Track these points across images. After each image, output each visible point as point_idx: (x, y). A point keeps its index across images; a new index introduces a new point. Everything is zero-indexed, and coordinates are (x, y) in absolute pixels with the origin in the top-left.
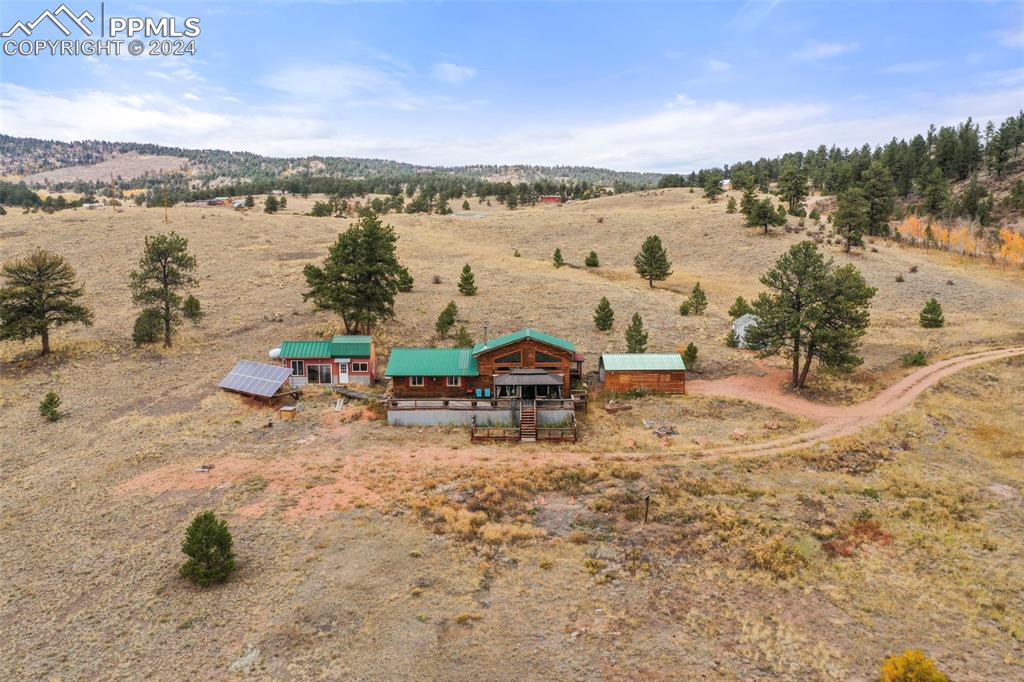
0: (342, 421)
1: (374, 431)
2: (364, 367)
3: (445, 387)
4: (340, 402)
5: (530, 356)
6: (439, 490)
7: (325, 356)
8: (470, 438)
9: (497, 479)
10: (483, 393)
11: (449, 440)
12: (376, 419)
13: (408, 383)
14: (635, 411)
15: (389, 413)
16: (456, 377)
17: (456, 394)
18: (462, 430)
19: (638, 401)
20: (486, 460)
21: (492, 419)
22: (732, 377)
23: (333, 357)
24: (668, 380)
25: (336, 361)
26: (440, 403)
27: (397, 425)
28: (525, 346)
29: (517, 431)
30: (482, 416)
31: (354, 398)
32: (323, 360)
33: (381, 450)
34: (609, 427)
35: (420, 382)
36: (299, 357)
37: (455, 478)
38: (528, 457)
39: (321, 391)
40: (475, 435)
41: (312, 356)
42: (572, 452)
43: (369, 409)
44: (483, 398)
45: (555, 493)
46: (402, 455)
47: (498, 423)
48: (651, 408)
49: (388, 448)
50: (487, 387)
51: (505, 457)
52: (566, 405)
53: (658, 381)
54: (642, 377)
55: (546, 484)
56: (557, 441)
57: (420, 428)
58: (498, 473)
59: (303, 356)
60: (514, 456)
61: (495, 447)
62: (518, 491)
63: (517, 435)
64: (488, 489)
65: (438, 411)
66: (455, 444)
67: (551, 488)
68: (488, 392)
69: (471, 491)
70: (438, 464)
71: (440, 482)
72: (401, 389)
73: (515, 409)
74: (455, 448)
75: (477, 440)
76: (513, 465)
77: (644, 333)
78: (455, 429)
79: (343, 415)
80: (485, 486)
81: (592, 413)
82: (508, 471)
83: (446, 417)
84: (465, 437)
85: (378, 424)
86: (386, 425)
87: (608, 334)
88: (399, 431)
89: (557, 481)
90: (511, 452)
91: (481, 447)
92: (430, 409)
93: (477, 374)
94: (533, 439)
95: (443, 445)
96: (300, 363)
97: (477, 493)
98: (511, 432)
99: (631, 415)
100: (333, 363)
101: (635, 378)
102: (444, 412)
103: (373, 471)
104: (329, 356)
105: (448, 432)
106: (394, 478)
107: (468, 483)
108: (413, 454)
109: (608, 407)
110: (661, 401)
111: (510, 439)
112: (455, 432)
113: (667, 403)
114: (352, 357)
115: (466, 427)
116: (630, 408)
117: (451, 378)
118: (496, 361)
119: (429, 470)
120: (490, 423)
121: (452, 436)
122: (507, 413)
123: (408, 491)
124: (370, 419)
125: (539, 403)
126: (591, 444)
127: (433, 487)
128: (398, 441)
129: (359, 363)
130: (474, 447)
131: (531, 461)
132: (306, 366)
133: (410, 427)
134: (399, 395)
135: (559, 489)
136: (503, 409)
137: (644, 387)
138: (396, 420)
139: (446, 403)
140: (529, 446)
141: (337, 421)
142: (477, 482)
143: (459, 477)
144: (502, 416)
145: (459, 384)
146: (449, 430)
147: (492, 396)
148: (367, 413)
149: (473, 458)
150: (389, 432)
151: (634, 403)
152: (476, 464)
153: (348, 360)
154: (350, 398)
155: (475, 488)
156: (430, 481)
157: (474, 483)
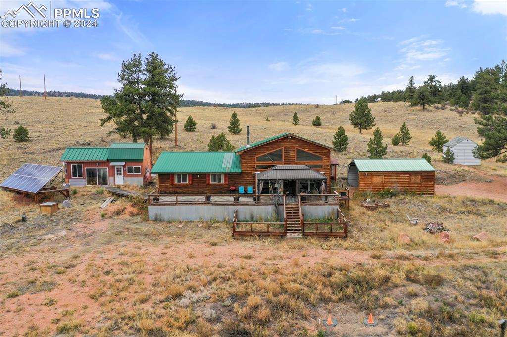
0: (103, 216)
1: (132, 226)
2: (137, 170)
3: (209, 185)
4: (109, 199)
5: (292, 154)
6: (184, 301)
7: (101, 159)
8: (231, 234)
9: (262, 283)
10: (246, 191)
11: (209, 235)
12: (138, 214)
13: (173, 180)
14: (393, 208)
15: (150, 208)
16: (220, 175)
17: (219, 191)
18: (223, 226)
19: (393, 199)
20: (249, 258)
21: (255, 214)
22: (461, 183)
23: (109, 161)
24: (418, 181)
25: (112, 164)
26: (202, 198)
27: (158, 220)
28: (287, 144)
29: (281, 226)
30: (245, 211)
31: (122, 196)
32: (100, 163)
33: (130, 246)
34: (375, 222)
35: (184, 180)
36: (78, 160)
37: (210, 282)
38: (297, 255)
39: (94, 191)
40: (236, 231)
41: (90, 160)
42: (346, 249)
43: (133, 206)
44: (246, 194)
45: (342, 305)
46: (152, 252)
47: (261, 219)
48: (408, 206)
49: (140, 244)
50: (250, 184)
51: (270, 254)
52: (330, 200)
53: (409, 182)
54: (394, 179)
55: (327, 292)
56: (326, 236)
57: (180, 223)
58: (263, 275)
59: (82, 159)
60: (281, 254)
61: (258, 242)
62: (292, 303)
63: (282, 230)
64: (252, 300)
65: (200, 206)
66: (215, 240)
67: (334, 298)
68: (250, 189)
69: (228, 302)
70: (192, 263)
71: (190, 288)
72: (167, 187)
73: (278, 204)
74: (215, 244)
75: (238, 235)
76: (282, 264)
77: (384, 145)
78: (216, 225)
79: (106, 210)
80: (247, 294)
81: (353, 210)
82: (276, 272)
83: (206, 212)
84: (228, 232)
85: (138, 219)
86: (146, 220)
87: (345, 154)
88: (159, 227)
89: (341, 287)
90: (277, 248)
91: (244, 243)
92: (191, 203)
93: (240, 171)
94: (299, 235)
95: (202, 240)
96: (80, 166)
97: (236, 305)
98: (275, 227)
99: (391, 212)
100: (109, 166)
101: (387, 179)
102: (206, 207)
103: (108, 273)
104: (105, 159)
105: (209, 228)
106: (131, 282)
107: (227, 288)
108: (166, 251)
109: (366, 204)
110: (416, 200)
111: (275, 235)
112: (217, 228)
113: (422, 201)
114: (127, 161)
115: (227, 222)
116: (388, 206)
117: (214, 175)
118: (258, 159)
119: (178, 272)
120: (252, 218)
121: (213, 232)
122: (270, 209)
123: (143, 301)
124: (132, 214)
125: (302, 198)
126: (363, 240)
127: (178, 296)
128: (154, 237)
129: (133, 166)
130: (235, 242)
131: (302, 260)
132: (85, 169)
133: (170, 222)
134: (163, 193)
135: (345, 299)
136: (265, 204)
137: (396, 188)
138: (157, 215)
139: (208, 198)
140: (295, 243)
141: (98, 217)
142: (239, 288)
143: (215, 280)
144: (265, 211)
145: (223, 182)
146: (209, 226)
147: (254, 193)
148: (130, 209)
149: (233, 256)
150: (145, 228)
151: (391, 201)
152: (237, 263)
153: (123, 163)
154: (120, 196)
155: (234, 297)
156: (176, 287)
157: (233, 290)
